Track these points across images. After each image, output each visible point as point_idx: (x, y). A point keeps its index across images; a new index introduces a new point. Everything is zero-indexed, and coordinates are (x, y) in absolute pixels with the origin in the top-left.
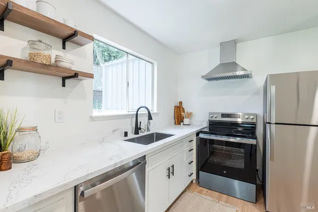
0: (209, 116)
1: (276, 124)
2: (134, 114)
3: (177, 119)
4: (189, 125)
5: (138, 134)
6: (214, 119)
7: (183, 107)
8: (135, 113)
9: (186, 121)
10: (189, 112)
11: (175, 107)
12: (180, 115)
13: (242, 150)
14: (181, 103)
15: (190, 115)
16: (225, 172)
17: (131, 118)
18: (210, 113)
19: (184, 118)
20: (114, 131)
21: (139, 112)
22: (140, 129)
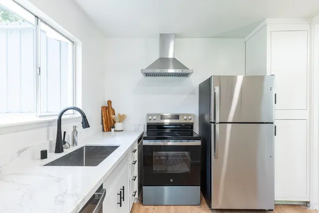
0: (148, 118)
1: (220, 123)
2: (54, 120)
3: (106, 124)
4: (122, 131)
5: (62, 151)
6: (152, 121)
7: (113, 108)
8: (57, 118)
9: (118, 126)
10: (121, 114)
11: (103, 107)
12: (110, 118)
13: (186, 153)
14: (109, 102)
15: (122, 118)
16: (172, 180)
17: (48, 126)
18: (148, 115)
19: (115, 122)
20: (20, 152)
21: (63, 117)
22: (65, 143)
